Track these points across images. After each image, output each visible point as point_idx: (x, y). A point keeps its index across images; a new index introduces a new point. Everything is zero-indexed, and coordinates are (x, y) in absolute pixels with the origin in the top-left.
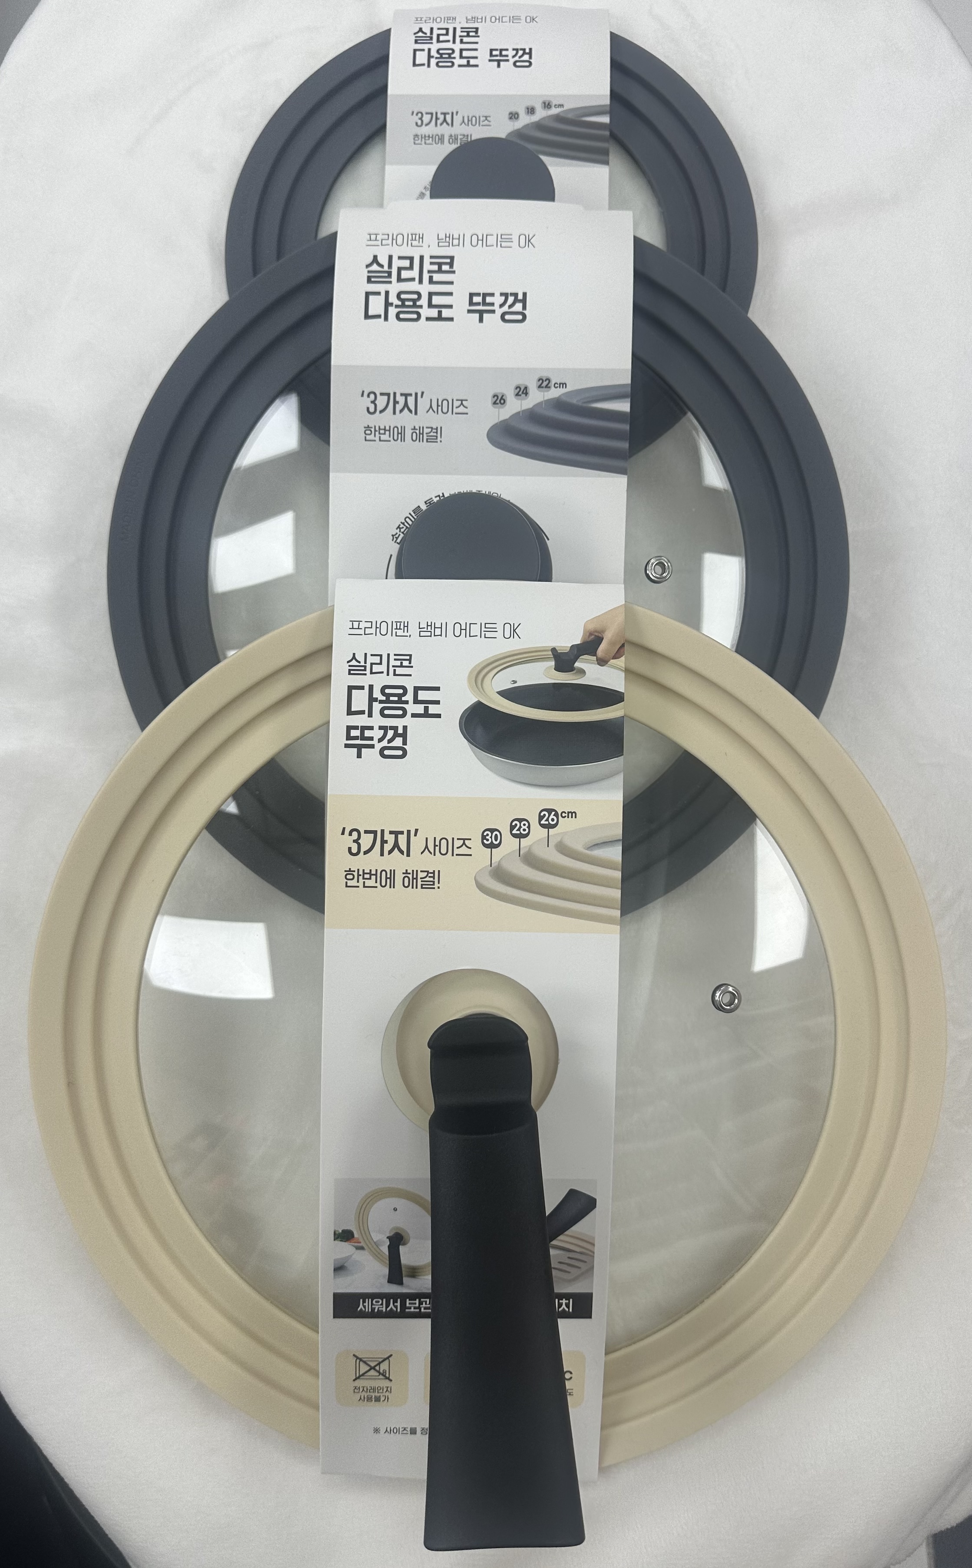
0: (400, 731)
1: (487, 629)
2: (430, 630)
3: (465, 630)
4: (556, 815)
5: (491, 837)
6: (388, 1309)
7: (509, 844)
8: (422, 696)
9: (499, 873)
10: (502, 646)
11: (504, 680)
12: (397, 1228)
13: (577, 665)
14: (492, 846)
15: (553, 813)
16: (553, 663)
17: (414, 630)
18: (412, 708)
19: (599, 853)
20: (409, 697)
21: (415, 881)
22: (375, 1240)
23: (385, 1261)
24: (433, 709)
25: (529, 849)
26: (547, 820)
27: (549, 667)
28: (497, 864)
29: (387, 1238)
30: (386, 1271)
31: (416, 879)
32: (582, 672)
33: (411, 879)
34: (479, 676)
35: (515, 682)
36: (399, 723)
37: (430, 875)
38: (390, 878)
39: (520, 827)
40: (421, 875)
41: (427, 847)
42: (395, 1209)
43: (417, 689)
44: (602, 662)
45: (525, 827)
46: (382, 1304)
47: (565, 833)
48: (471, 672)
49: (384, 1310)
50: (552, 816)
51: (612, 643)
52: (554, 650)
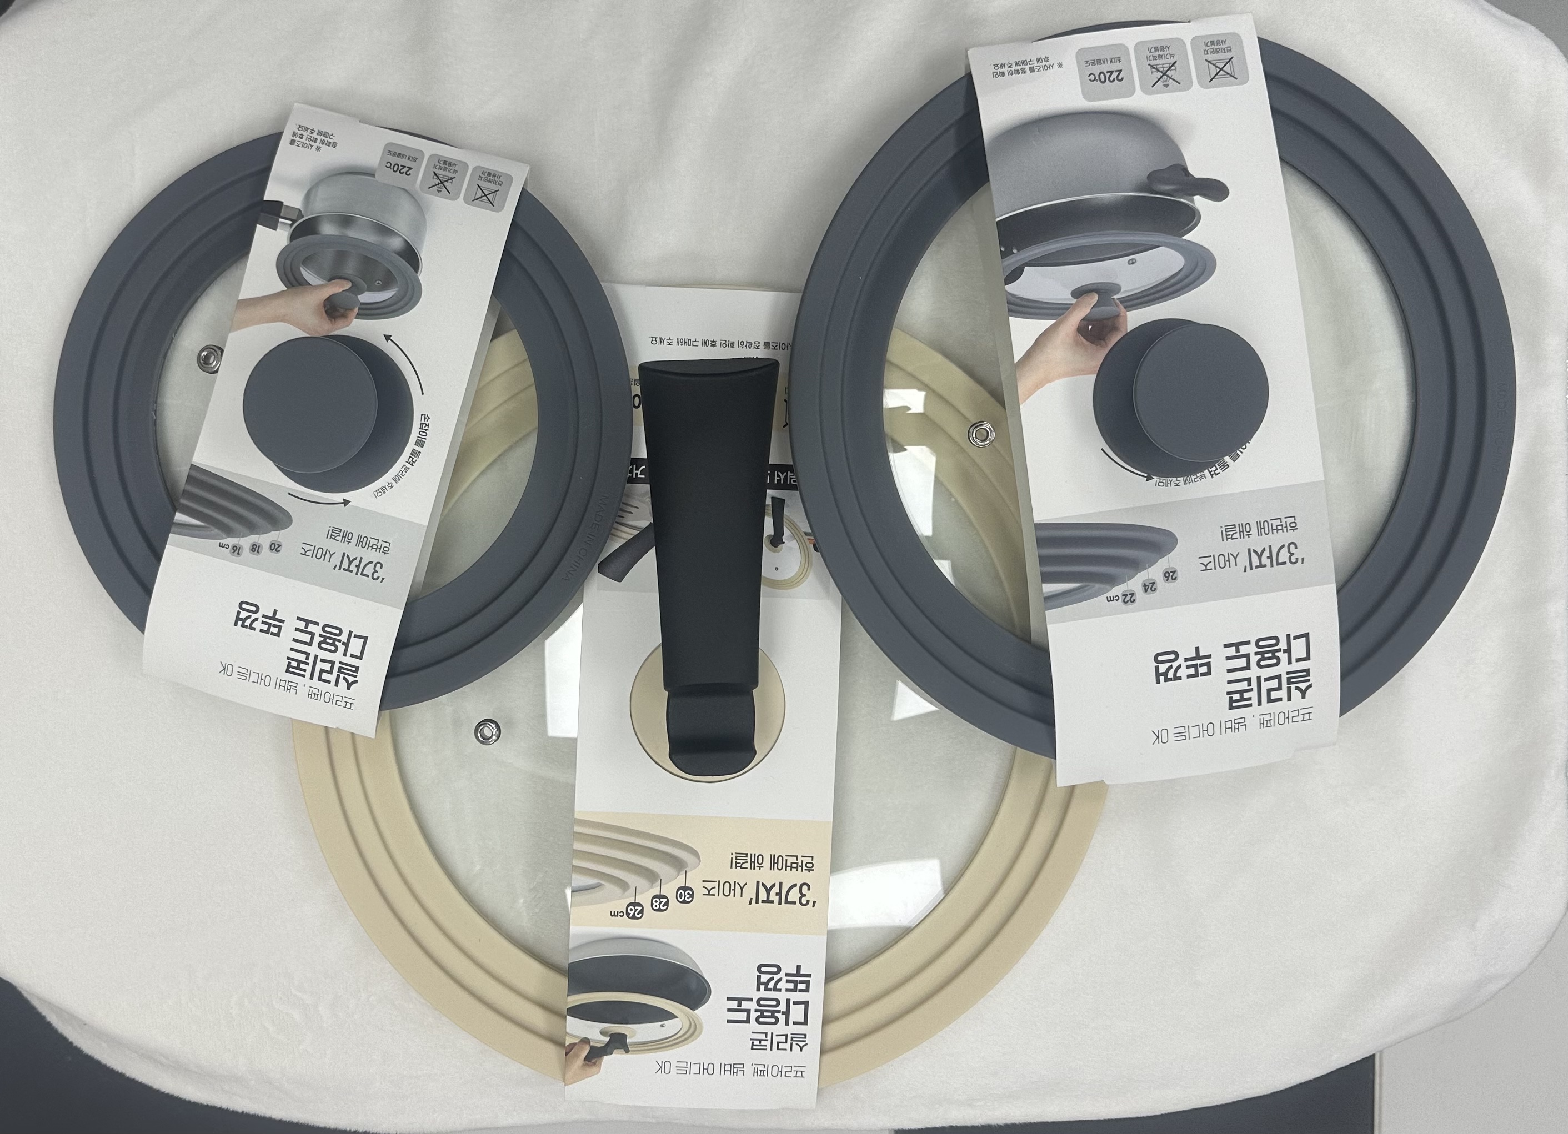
0: (762, 987)
1: (684, 1069)
2: (735, 1069)
3: (703, 1069)
4: (628, 914)
5: (685, 896)
6: (786, 473)
7: (669, 890)
8: (743, 1016)
9: (679, 865)
10: (673, 1055)
11: (670, 1027)
12: (775, 551)
13: (607, 1039)
14: (685, 888)
15: (631, 916)
16: (628, 1041)
17: (749, 1070)
18: (752, 1006)
19: (592, 881)
20: (754, 1015)
21: (753, 860)
22: (795, 541)
23: (787, 522)
24: (734, 1005)
25: (652, 885)
26: (636, 910)
27: (631, 1037)
28: (681, 873)
29: (784, 543)
30: (786, 512)
31: (751, 862)
32: (603, 1033)
33: (756, 861)
34: (693, 1031)
35: (662, 1026)
36: (763, 993)
37: (739, 865)
38: (774, 863)
39: (659, 904)
40: (747, 865)
41: (742, 889)
42: (777, 569)
43: (748, 1021)
44: (585, 1041)
45: (655, 904)
46: (791, 479)
47: (620, 898)
48: (698, 1036)
49: (789, 472)
50: (632, 913)
51: (577, 1056)
52: (627, 1051)
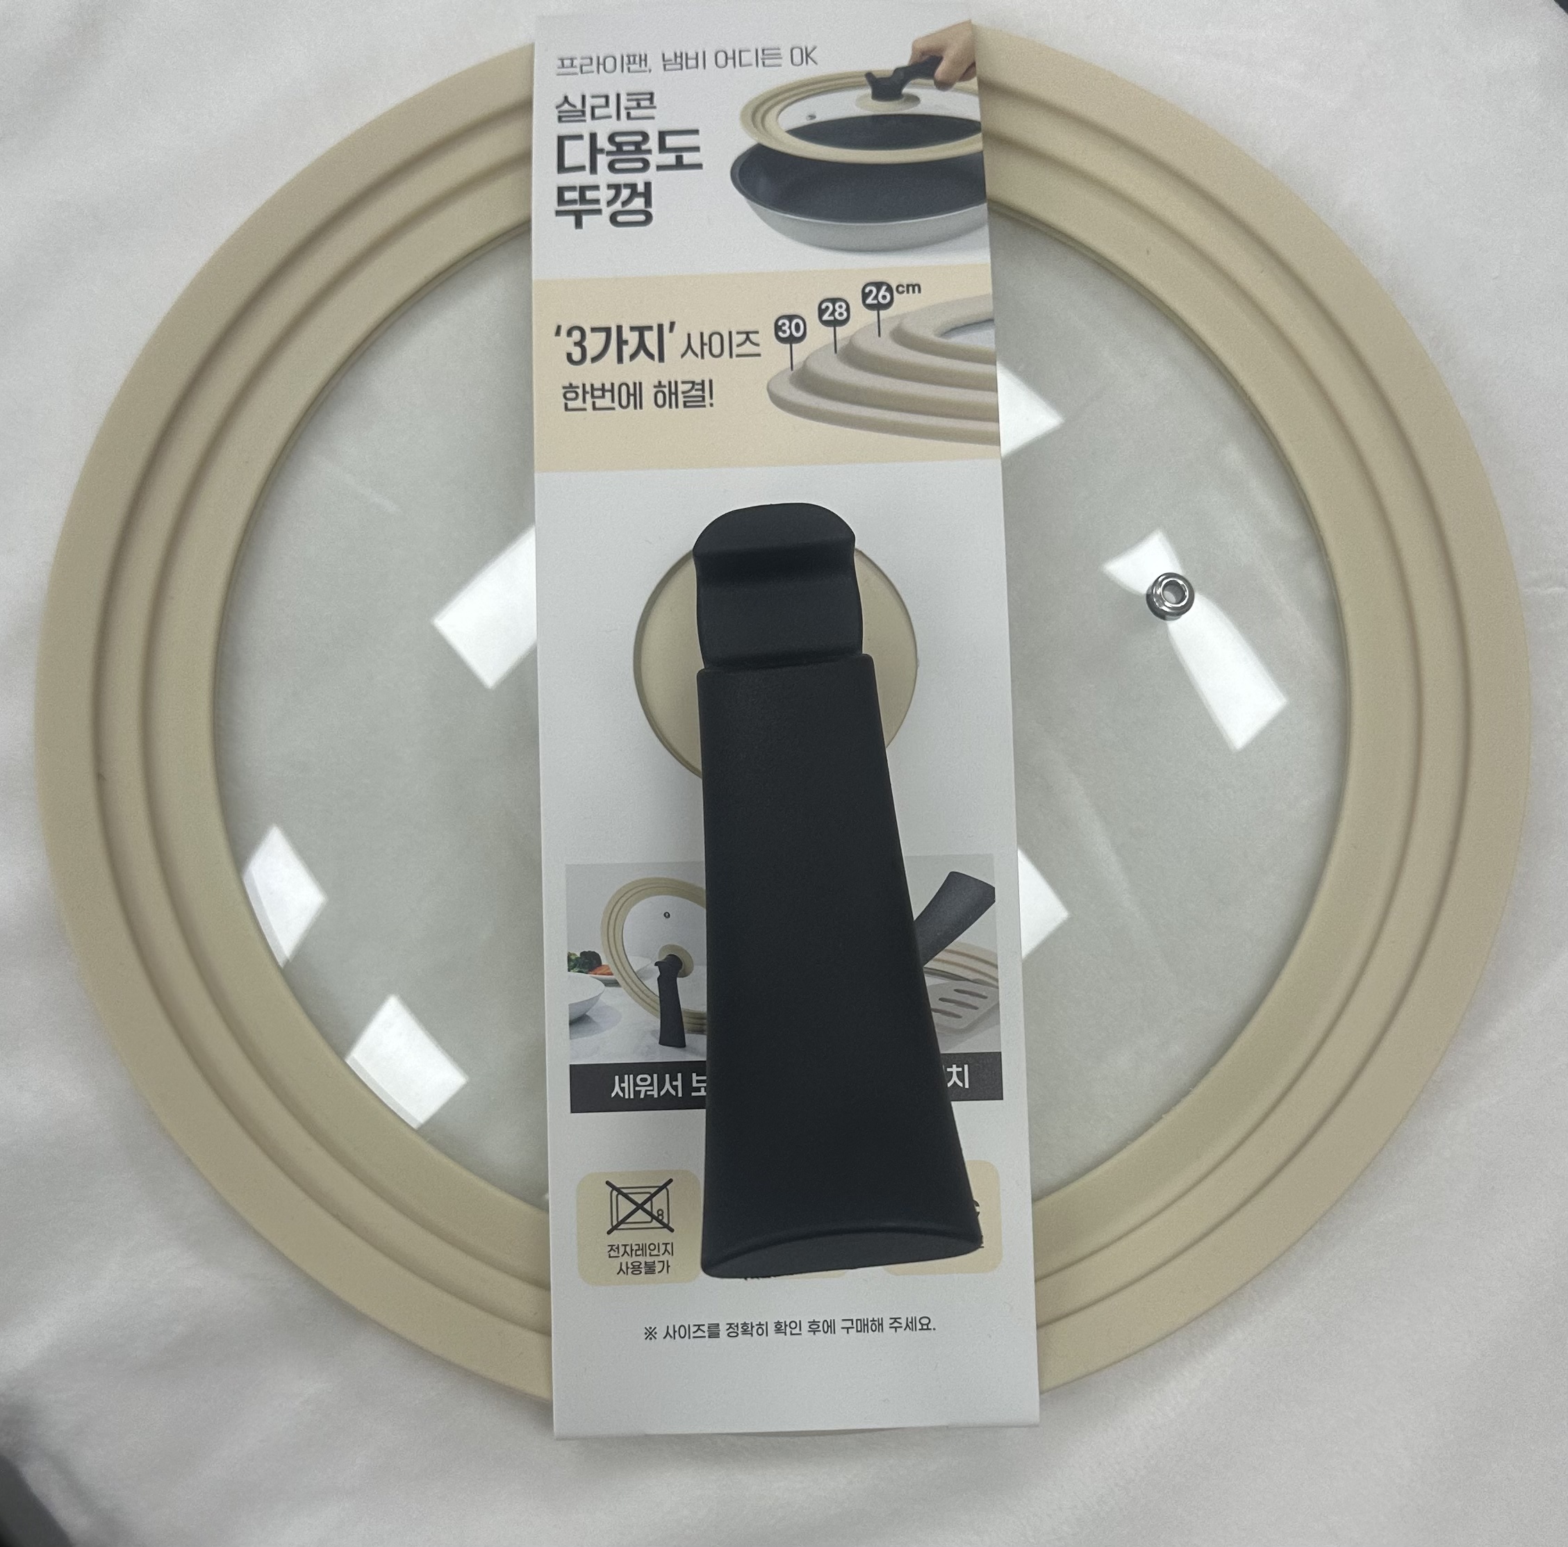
0: (641, 188)
1: (766, 56)
2: (680, 61)
3: (734, 58)
4: (889, 289)
5: (790, 328)
6: (662, 1093)
7: (819, 336)
8: (671, 141)
9: (805, 379)
10: (787, 74)
11: (797, 115)
12: (672, 947)
13: (906, 90)
14: (791, 340)
15: (884, 288)
16: (869, 91)
17: (655, 62)
18: (655, 158)
19: (959, 340)
20: (653, 144)
21: (673, 397)
22: (635, 970)
23: (652, 1003)
24: (688, 158)
25: (850, 340)
26: (876, 297)
27: (865, 96)
28: (801, 365)
29: (656, 964)
30: (656, 1023)
31: (676, 394)
32: (915, 99)
33: (668, 394)
34: (757, 112)
35: (812, 117)
36: (639, 179)
37: (697, 387)
38: (634, 395)
39: (834, 310)
40: (682, 388)
41: (689, 346)
42: (667, 915)
43: (662, 135)
44: (943, 85)
45: (843, 310)
46: (651, 1084)
47: (903, 316)
48: (746, 107)
49: (656, 1096)
50: (882, 292)
51: (955, 63)
52: (869, 75)
